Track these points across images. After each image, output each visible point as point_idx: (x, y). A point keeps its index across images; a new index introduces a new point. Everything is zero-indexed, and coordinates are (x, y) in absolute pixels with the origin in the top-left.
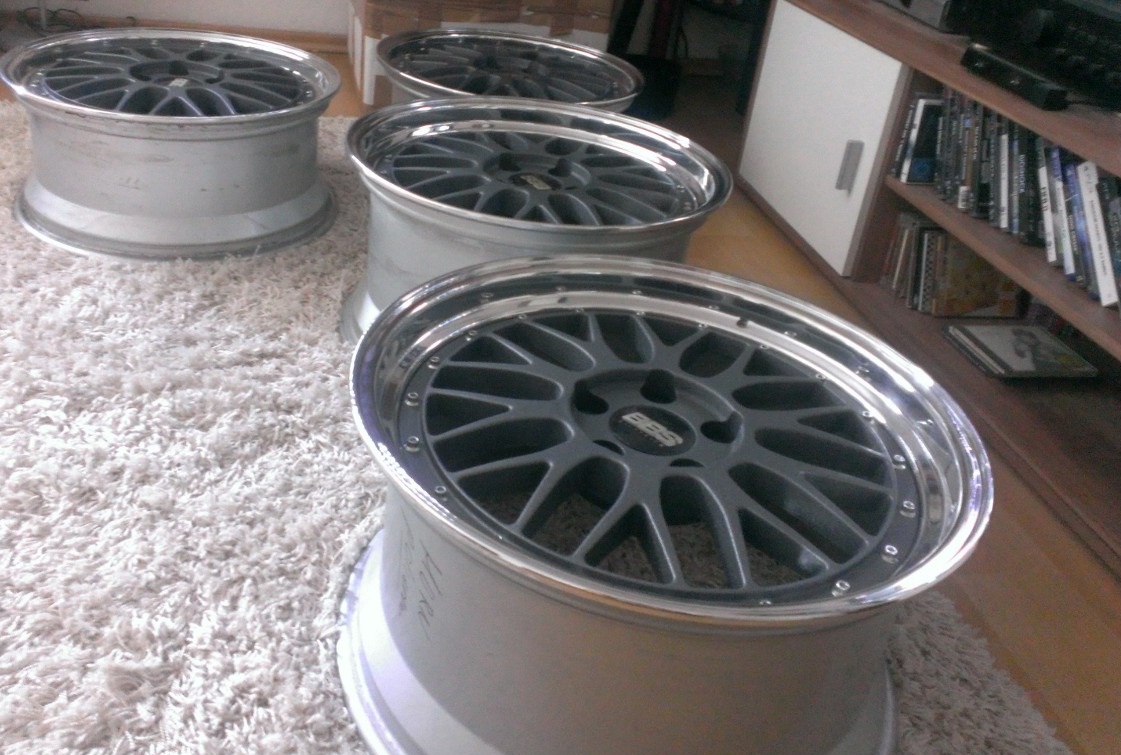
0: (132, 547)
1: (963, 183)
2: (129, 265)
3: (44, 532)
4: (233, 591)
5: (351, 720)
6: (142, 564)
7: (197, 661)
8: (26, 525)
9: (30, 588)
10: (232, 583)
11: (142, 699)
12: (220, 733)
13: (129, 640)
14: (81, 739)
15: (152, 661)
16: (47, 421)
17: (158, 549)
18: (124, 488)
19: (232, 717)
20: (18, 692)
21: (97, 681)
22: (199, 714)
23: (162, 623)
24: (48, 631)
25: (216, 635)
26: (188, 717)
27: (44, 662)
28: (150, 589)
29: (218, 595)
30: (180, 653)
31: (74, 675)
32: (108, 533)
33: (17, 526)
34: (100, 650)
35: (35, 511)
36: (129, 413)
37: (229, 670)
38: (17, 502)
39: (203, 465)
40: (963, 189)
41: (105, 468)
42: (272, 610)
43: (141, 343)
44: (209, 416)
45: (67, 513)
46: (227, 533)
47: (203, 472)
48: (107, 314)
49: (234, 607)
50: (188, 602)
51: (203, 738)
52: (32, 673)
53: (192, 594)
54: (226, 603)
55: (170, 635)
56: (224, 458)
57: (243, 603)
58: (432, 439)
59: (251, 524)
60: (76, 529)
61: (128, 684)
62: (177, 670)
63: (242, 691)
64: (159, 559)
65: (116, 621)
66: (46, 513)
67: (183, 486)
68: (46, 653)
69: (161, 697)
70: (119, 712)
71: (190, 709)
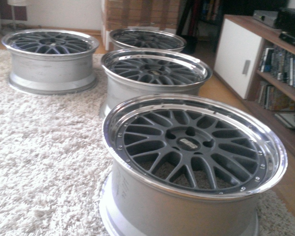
0: (41, 176)
1: (279, 72)
2: (40, 96)
3: (16, 172)
4: (70, 189)
5: (103, 225)
6: (44, 181)
7: (59, 209)
8: (11, 170)
9: (12, 188)
10: (69, 187)
11: (44, 219)
12: (66, 229)
13: (40, 202)
14: (27, 230)
15: (47, 208)
16: (17, 141)
17: (48, 177)
18: (39, 160)
19: (69, 224)
20: (10, 217)
21: (32, 214)
22: (60, 223)
23: (50, 198)
24: (18, 200)
25: (65, 201)
26: (57, 224)
27: (17, 209)
28: (46, 188)
29: (66, 190)
30: (55, 206)
31: (25, 212)
32: (34, 172)
33: (9, 170)
34: (33, 205)
35: (14, 166)
36: (40, 139)
37: (69, 211)
38: (9, 164)
39: (61, 153)
40: (279, 74)
41: (34, 154)
42: (81, 194)
43: (44, 118)
44: (63, 139)
45: (23, 167)
46: (68, 172)
47: (61, 155)
48: (34, 110)
49: (70, 193)
50: (57, 192)
51: (61, 230)
52: (13, 211)
53: (58, 189)
54: (68, 192)
55: (52, 201)
56: (67, 151)
57: (73, 192)
58: (126, 146)
59: (75, 170)
60: (26, 171)
61: (40, 215)
62: (54, 211)
63: (72, 217)
64: (49, 180)
65: (37, 197)
66: (17, 167)
67: (55, 159)
68: (17, 206)
69: (50, 218)
70: (38, 223)
71: (58, 222)
